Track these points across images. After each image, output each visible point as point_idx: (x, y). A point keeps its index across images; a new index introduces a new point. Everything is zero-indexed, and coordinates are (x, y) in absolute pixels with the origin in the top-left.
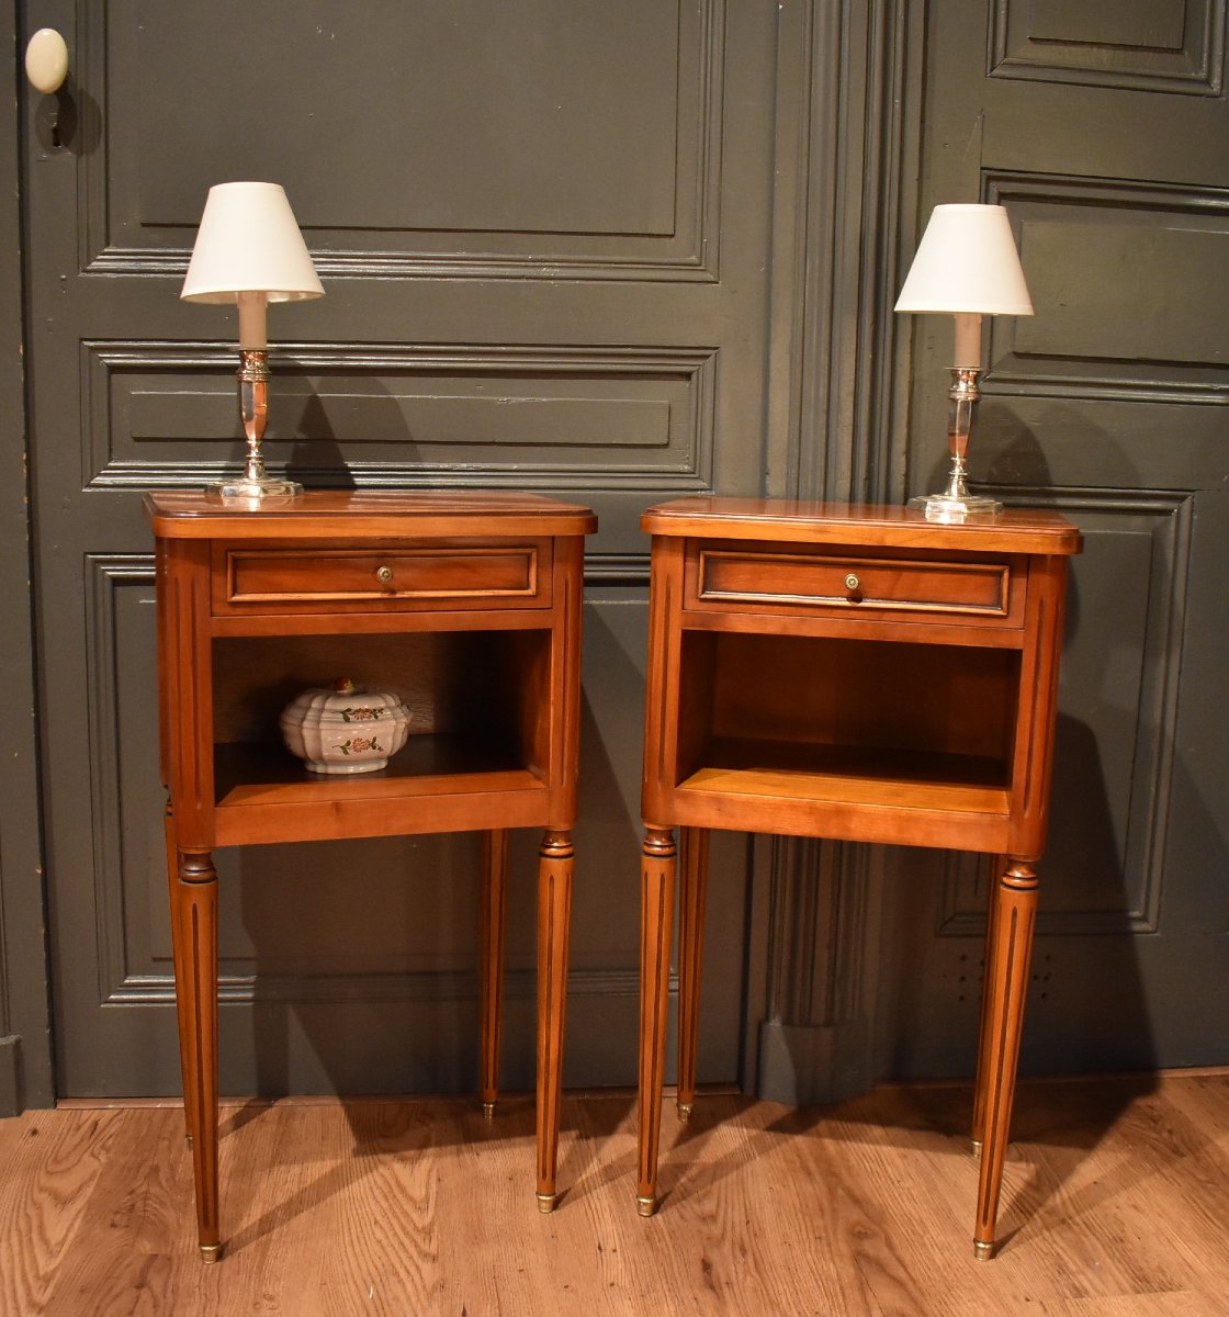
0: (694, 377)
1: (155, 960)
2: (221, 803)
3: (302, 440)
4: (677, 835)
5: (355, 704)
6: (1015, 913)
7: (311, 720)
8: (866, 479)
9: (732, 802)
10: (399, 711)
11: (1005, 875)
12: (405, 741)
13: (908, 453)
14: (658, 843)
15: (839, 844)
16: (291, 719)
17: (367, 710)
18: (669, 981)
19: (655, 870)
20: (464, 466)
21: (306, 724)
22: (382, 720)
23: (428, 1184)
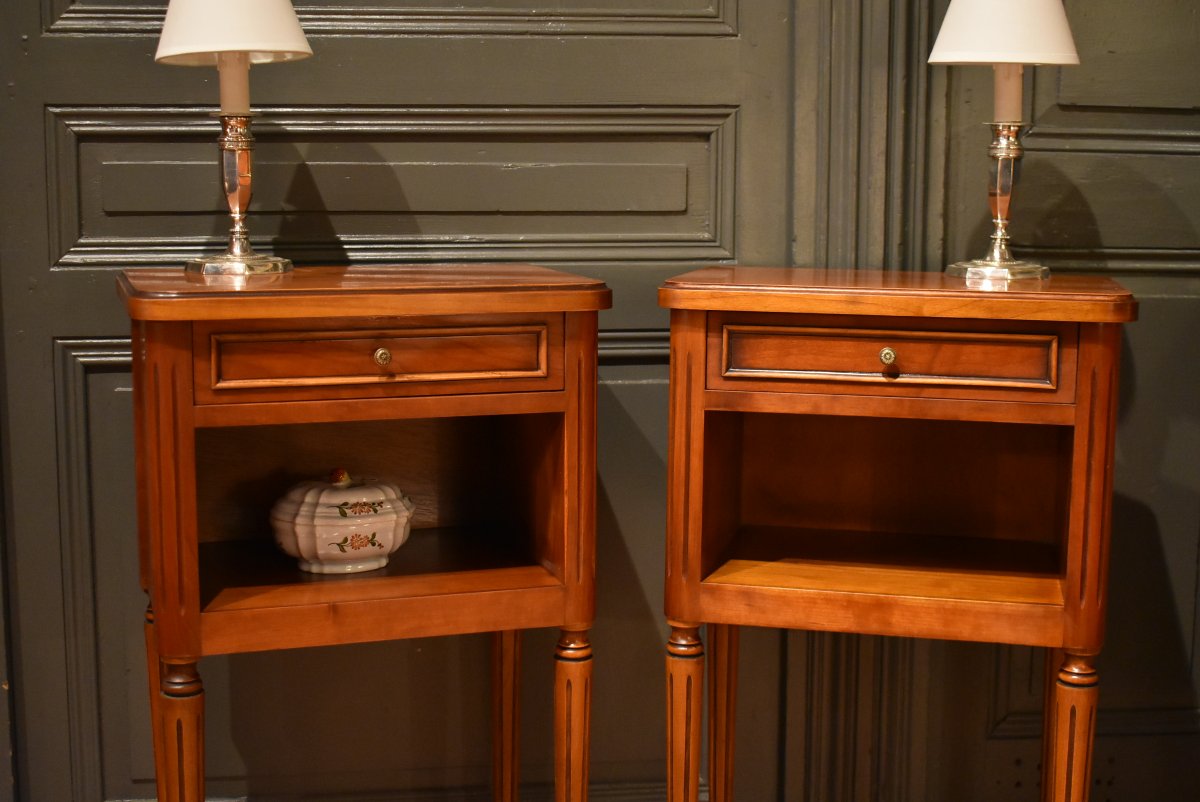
0: (713, 137)
1: (136, 781)
2: (208, 607)
3: (289, 213)
4: (703, 634)
5: (353, 498)
6: (1073, 711)
7: (303, 516)
8: (900, 244)
9: (763, 596)
10: (400, 504)
11: (1062, 671)
12: (406, 538)
13: (946, 216)
14: (684, 642)
15: (880, 640)
16: (282, 515)
17: (365, 504)
18: (698, 792)
19: (681, 670)
20: (467, 237)
21: (299, 520)
22: (382, 514)
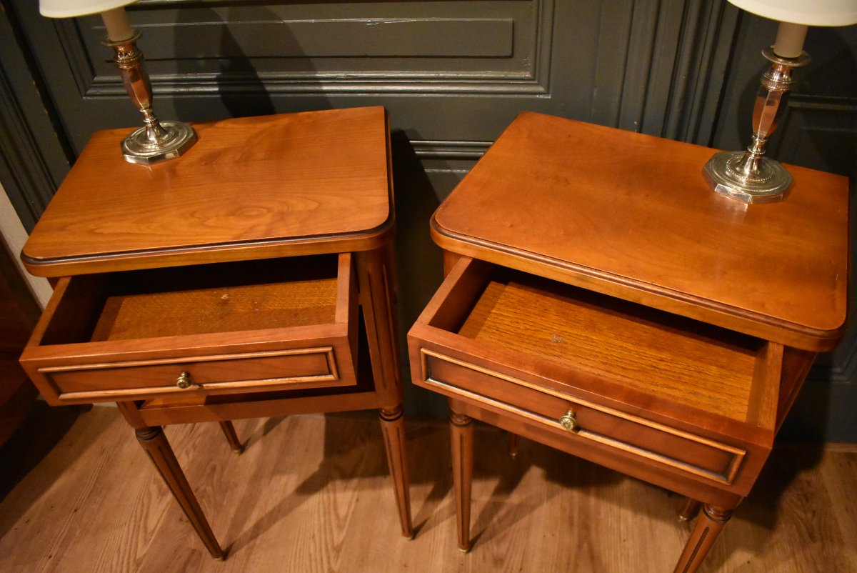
20: (343, 75)
23: (351, 503)
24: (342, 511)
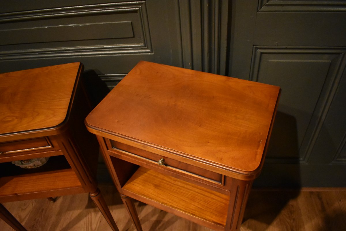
23: (97, 223)
24: (94, 226)
